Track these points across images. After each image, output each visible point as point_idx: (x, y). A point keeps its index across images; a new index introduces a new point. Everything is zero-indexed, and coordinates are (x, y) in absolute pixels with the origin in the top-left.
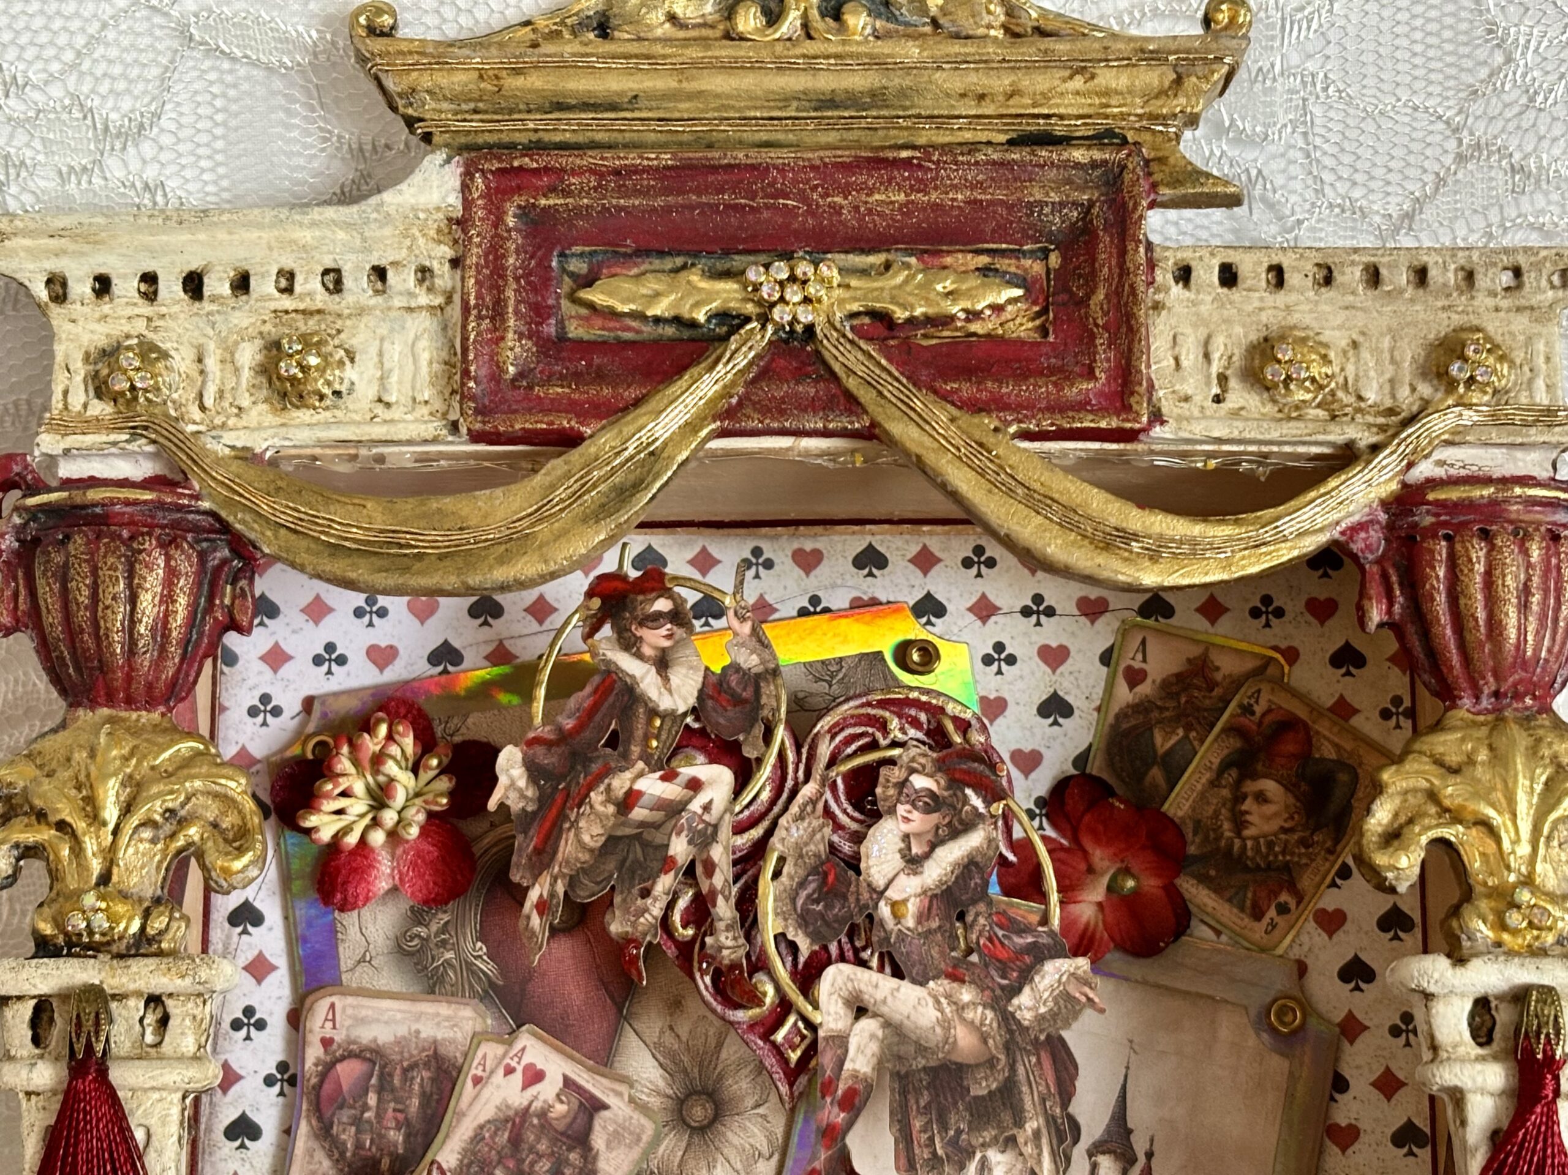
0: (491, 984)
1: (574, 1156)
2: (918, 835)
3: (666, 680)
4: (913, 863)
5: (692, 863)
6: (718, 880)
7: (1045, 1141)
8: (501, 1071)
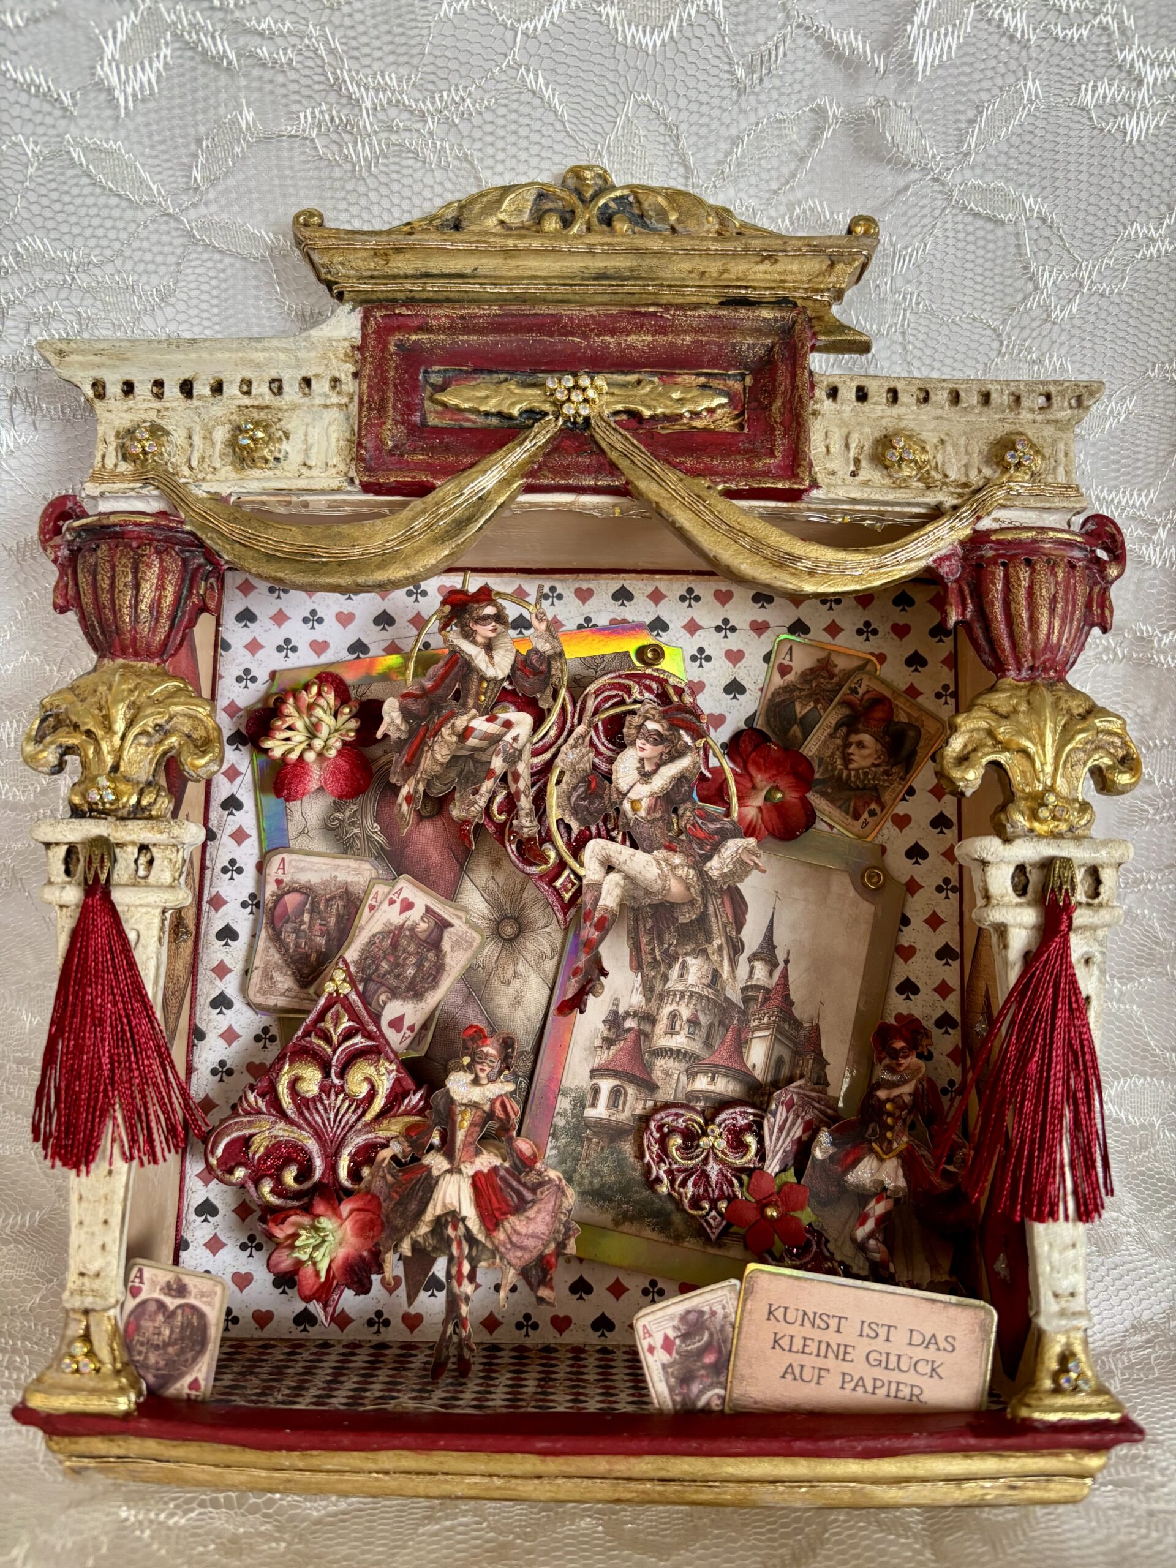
0: (382, 848)
1: (431, 955)
2: (649, 759)
3: (491, 658)
4: (646, 776)
5: (505, 774)
6: (521, 785)
7: (725, 952)
8: (387, 902)
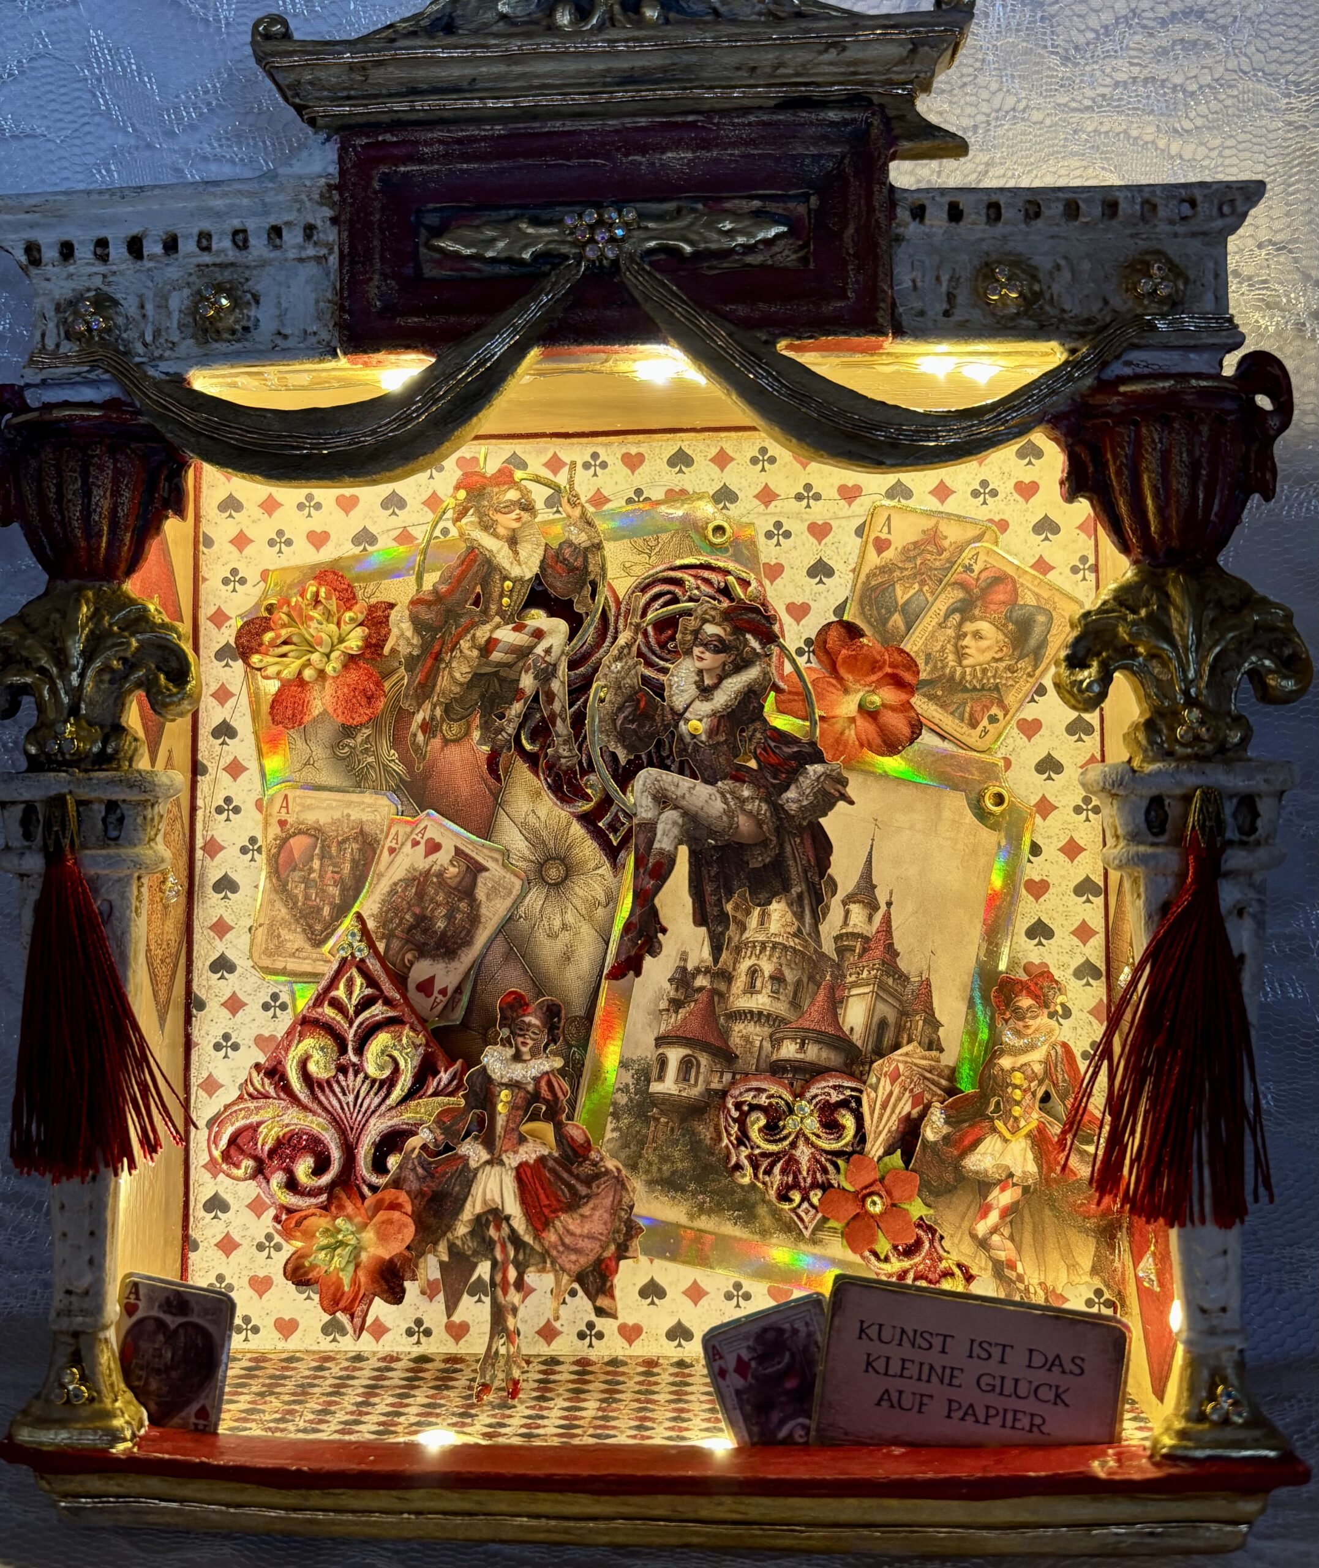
0: (402, 780)
1: (463, 905)
2: (709, 670)
3: (516, 553)
4: (705, 692)
5: (537, 693)
6: (557, 706)
7: (806, 902)
8: (409, 844)
